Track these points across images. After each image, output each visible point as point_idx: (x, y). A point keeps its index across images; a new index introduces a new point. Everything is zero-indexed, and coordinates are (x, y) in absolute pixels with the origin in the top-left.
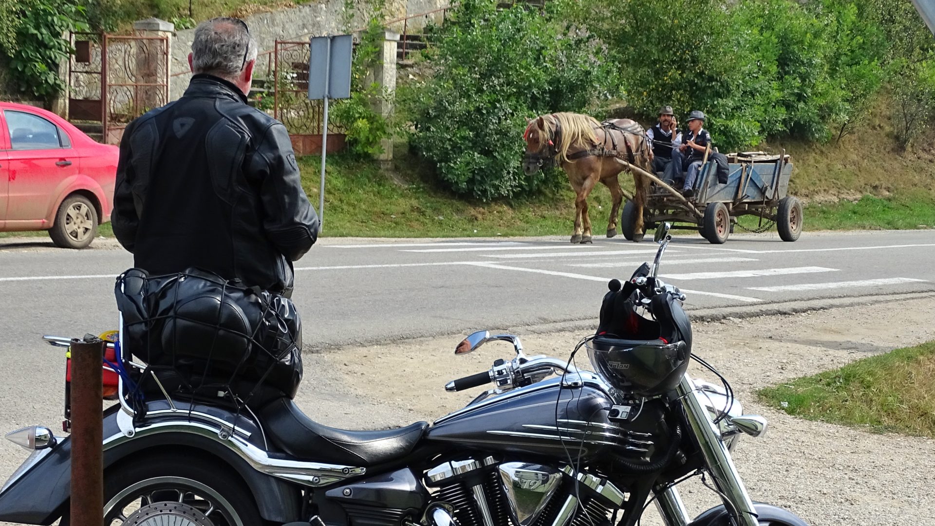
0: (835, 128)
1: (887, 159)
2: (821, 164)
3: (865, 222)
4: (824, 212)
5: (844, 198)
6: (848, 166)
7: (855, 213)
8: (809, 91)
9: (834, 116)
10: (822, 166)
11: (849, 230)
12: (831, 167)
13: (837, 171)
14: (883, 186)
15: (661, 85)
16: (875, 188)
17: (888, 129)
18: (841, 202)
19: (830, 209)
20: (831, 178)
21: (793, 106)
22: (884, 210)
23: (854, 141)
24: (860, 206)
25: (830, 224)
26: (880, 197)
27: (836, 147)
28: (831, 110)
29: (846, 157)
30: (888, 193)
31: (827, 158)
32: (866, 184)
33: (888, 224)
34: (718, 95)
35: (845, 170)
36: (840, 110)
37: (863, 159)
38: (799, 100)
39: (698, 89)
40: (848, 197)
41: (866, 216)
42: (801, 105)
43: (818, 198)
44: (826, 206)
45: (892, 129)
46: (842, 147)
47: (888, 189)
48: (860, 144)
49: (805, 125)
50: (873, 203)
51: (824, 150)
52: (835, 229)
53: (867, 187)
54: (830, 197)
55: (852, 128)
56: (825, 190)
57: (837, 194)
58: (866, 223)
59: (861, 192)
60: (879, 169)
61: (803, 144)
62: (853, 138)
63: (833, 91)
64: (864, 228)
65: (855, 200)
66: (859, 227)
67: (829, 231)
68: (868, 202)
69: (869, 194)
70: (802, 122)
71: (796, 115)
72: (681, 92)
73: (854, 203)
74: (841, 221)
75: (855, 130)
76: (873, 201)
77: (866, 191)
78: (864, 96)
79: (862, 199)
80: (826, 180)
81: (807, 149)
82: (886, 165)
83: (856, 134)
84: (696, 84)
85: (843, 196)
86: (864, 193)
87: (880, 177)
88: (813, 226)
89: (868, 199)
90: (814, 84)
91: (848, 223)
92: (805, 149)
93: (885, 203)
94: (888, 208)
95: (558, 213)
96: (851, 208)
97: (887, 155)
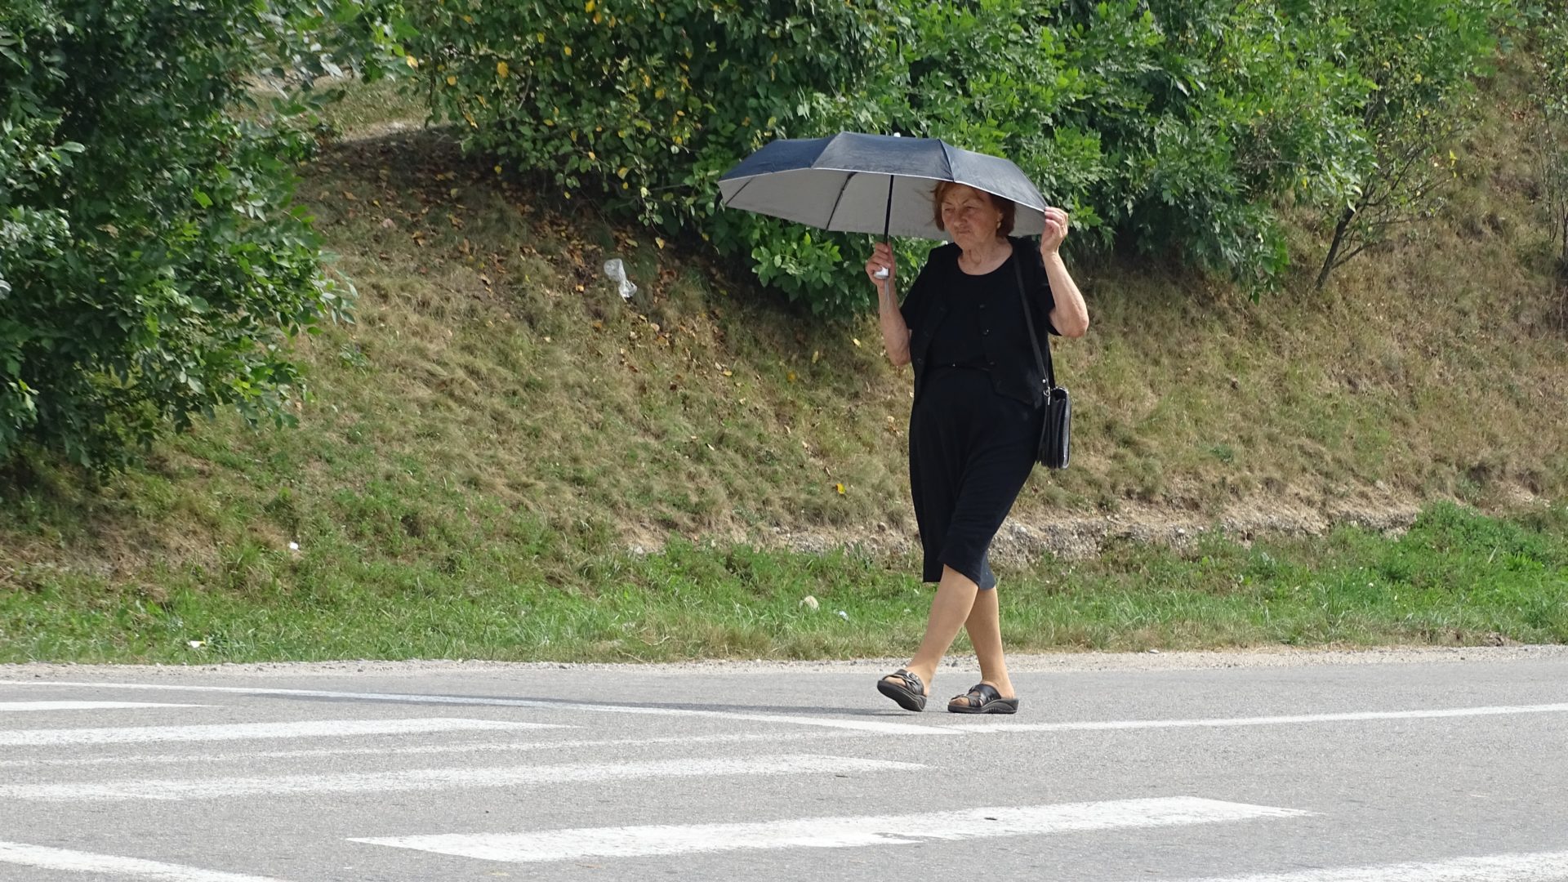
0: (1310, 227)
1: (1524, 356)
2: (1254, 377)
3: (1434, 615)
4: (1266, 574)
5: (1348, 516)
6: (1364, 384)
7: (1393, 576)
8: (1198, 70)
9: (1303, 175)
10: (1256, 381)
11: (1366, 645)
12: (1292, 386)
13: (1319, 403)
14: (1513, 466)
15: (567, 33)
16: (1479, 473)
17: (1526, 233)
18: (1338, 529)
19: (1292, 561)
20: (1296, 433)
21: (1132, 133)
22: (1516, 567)
23: (1390, 281)
24: (1417, 548)
25: (1290, 622)
26: (1500, 511)
27: (1314, 307)
28: (1291, 150)
29: (1355, 345)
30: (1529, 497)
31: (1278, 351)
32: (1439, 459)
33: (1535, 620)
34: (817, 79)
35: (1350, 400)
36: (1328, 151)
37: (1428, 356)
38: (1156, 109)
39: (727, 48)
40: (1367, 512)
41: (1439, 589)
42: (1167, 127)
43: (1239, 514)
44: (1274, 550)
45: (1543, 233)
46: (1339, 305)
47: (1532, 482)
48: (1411, 294)
49: (1180, 211)
50: (1468, 535)
51: (1263, 315)
52: (1310, 642)
53: (1443, 470)
54: (1288, 512)
55: (1382, 227)
56: (1268, 482)
57: (1318, 497)
58: (1441, 619)
59: (1418, 490)
60: (1493, 395)
61: (1175, 291)
62: (1385, 270)
63: (1299, 75)
64: (1432, 637)
65: (1396, 522)
66: (1410, 634)
67: (1286, 650)
68: (1451, 533)
69: (1450, 498)
70: (1168, 197)
71: (1142, 170)
72: (655, 61)
73: (1389, 534)
74: (1334, 610)
75: (1391, 236)
76: (1471, 531)
77: (1442, 487)
78: (1427, 94)
79: (1425, 522)
80: (1272, 439)
81: (1194, 312)
82: (1520, 381)
83: (1398, 255)
84: (719, 32)
85: (1345, 507)
86: (1434, 495)
87: (1498, 429)
88: (1218, 629)
89: (1449, 522)
90: (1220, 43)
91: (1365, 617)
92: (1185, 311)
93: (1521, 535)
94: (1534, 556)
95: (101, 569)
96: (1378, 554)
97: (1523, 339)
